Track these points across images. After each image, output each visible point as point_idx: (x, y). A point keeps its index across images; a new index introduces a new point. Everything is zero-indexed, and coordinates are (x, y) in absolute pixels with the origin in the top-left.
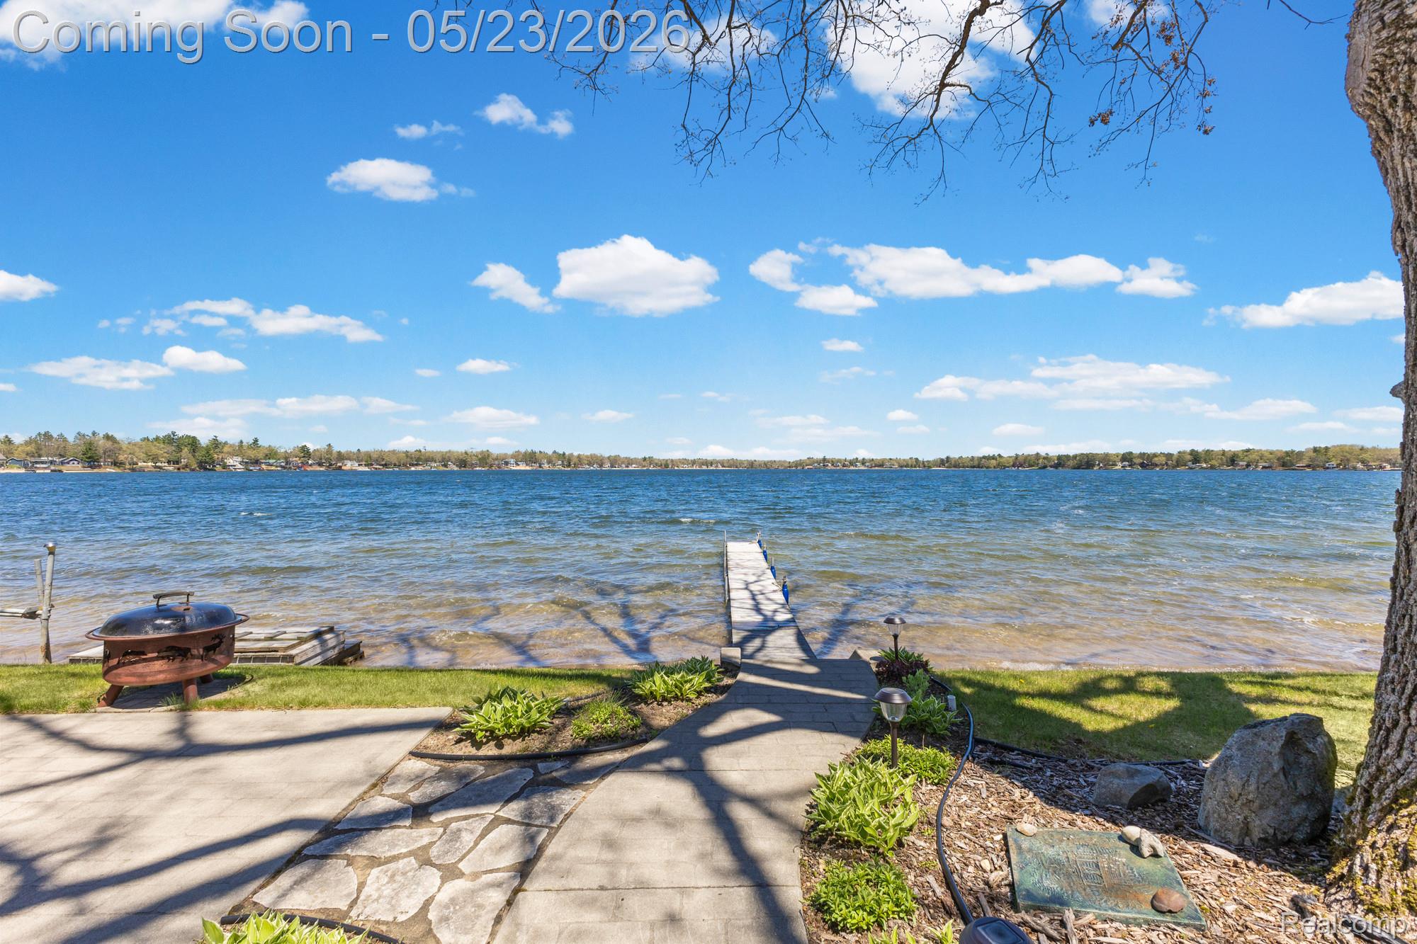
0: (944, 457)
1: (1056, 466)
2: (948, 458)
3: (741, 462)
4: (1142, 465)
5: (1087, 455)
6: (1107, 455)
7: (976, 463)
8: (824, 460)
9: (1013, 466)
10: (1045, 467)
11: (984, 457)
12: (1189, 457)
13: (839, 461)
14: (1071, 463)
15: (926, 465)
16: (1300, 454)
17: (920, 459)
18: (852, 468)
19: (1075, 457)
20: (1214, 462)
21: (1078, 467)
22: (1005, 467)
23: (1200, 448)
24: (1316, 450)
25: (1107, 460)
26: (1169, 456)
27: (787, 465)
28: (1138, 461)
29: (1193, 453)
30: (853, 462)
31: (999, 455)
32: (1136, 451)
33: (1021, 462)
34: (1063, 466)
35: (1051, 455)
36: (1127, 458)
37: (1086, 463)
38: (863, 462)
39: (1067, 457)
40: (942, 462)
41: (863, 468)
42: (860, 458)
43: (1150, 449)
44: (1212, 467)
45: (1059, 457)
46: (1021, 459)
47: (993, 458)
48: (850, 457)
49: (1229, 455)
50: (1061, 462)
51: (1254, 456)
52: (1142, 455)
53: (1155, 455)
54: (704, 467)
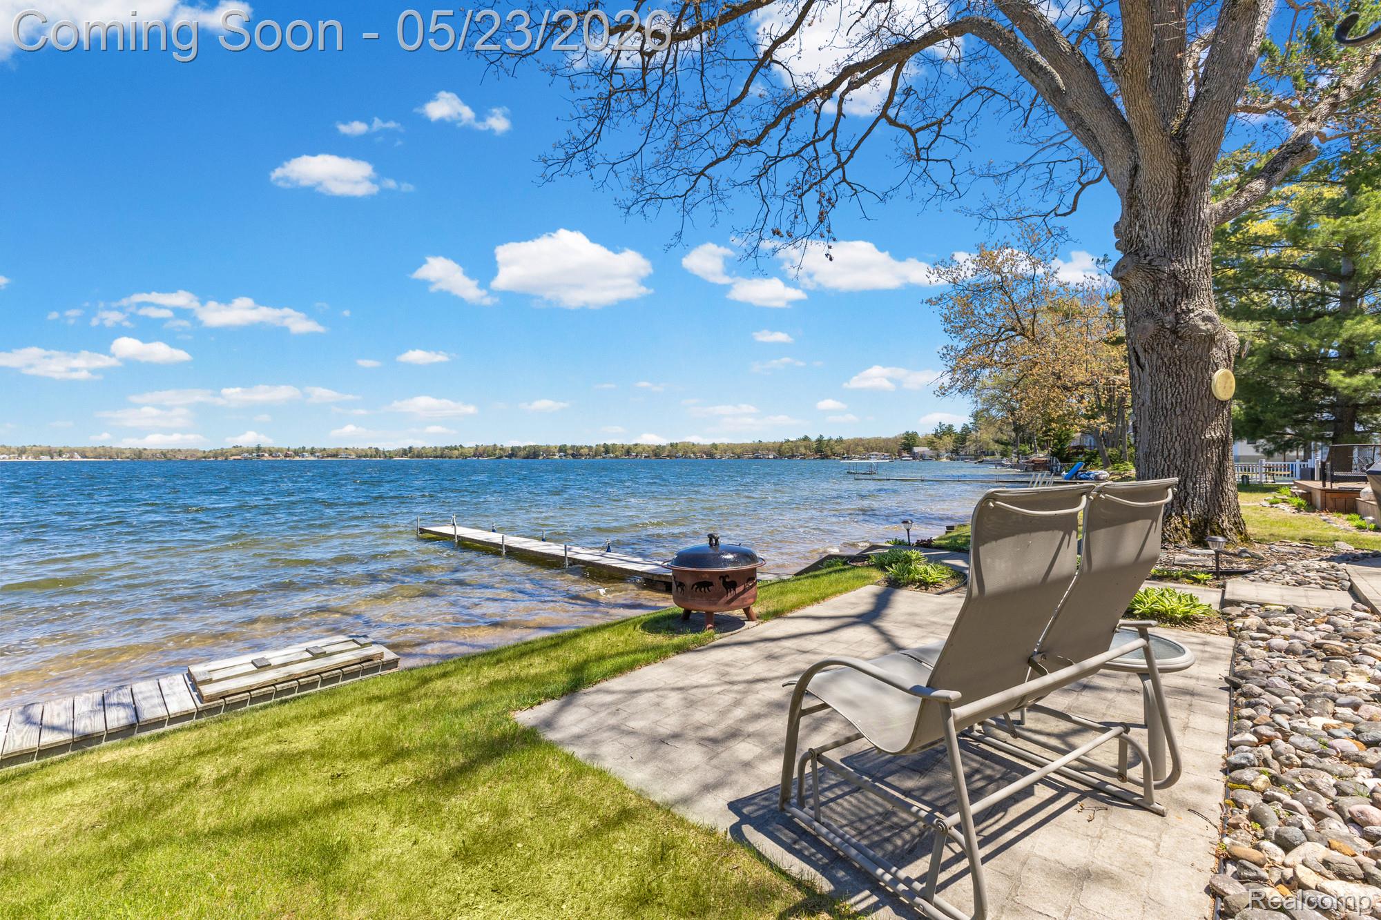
0: (407, 447)
1: (510, 456)
2: (410, 448)
3: (120, 452)
4: (573, 455)
5: (534, 447)
6: (548, 447)
7: (439, 453)
8: (258, 449)
9: (474, 456)
10: (501, 457)
11: (447, 448)
12: (602, 449)
13: (279, 450)
14: (522, 453)
15: (388, 455)
16: (664, 447)
17: (381, 449)
18: (297, 458)
19: (525, 448)
20: (617, 453)
21: (527, 457)
22: (466, 457)
23: (609, 442)
24: (672, 445)
25: (548, 452)
26: (590, 448)
27: (200, 455)
28: (570, 452)
29: (605, 446)
30: (296, 453)
31: (461, 446)
32: (569, 444)
33: (479, 453)
34: (516, 456)
35: (505, 446)
36: (562, 449)
37: (533, 453)
38: (312, 452)
39: (519, 448)
40: (405, 453)
41: (312, 458)
42: (308, 447)
43: (578, 443)
44: (617, 457)
45: (513, 449)
46: (480, 450)
47: (455, 448)
48: (295, 446)
49: (626, 448)
50: (514, 453)
51: (640, 449)
52: (573, 447)
53: (581, 448)
54: (46, 459)
